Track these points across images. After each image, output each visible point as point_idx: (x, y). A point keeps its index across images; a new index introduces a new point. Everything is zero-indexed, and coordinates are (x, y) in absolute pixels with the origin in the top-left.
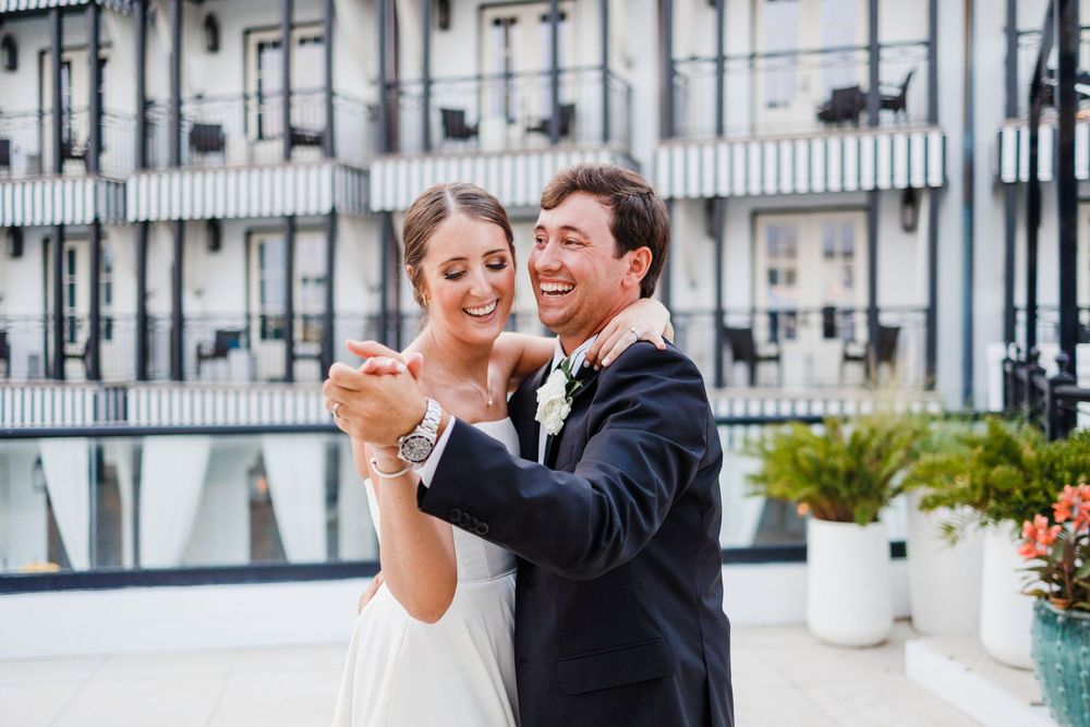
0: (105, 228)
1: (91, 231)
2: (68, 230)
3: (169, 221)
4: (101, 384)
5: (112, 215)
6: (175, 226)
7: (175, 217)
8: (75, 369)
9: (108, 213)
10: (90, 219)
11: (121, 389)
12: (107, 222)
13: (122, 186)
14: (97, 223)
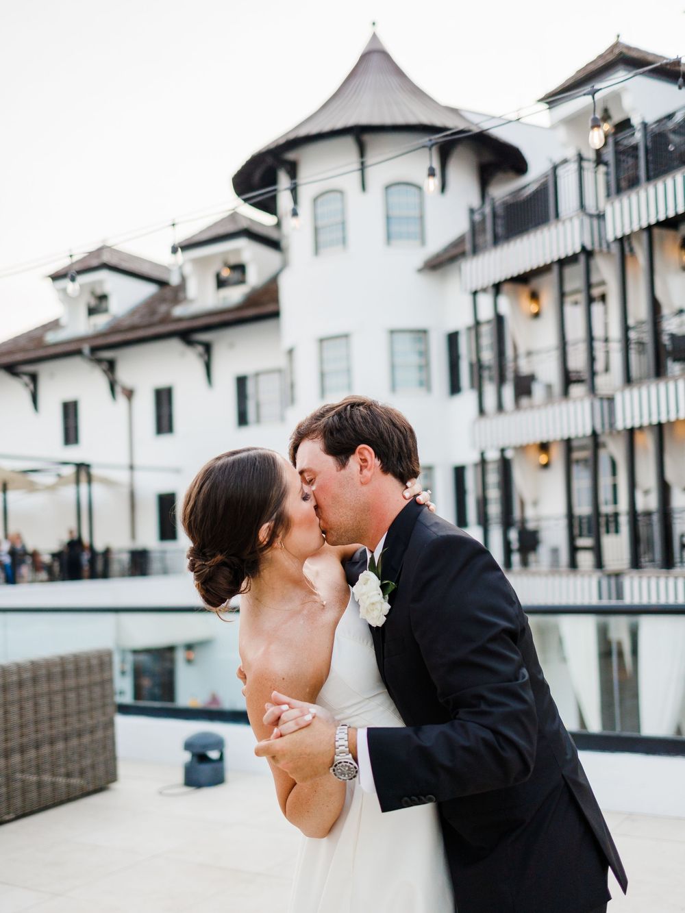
0: (602, 439)
1: (589, 442)
2: (575, 444)
3: (651, 426)
4: (603, 572)
5: (607, 426)
6: (656, 429)
7: (655, 421)
8: (585, 559)
9: (603, 425)
10: (589, 432)
11: (618, 575)
12: (603, 432)
13: (611, 400)
14: (595, 435)
